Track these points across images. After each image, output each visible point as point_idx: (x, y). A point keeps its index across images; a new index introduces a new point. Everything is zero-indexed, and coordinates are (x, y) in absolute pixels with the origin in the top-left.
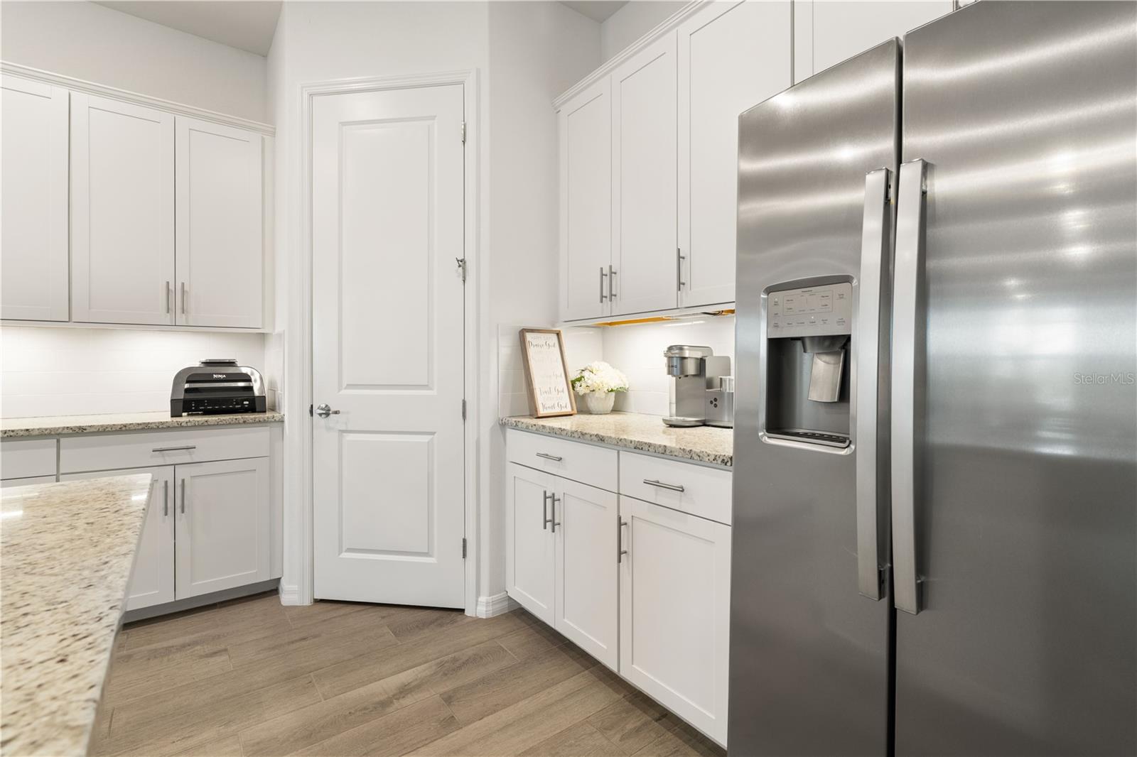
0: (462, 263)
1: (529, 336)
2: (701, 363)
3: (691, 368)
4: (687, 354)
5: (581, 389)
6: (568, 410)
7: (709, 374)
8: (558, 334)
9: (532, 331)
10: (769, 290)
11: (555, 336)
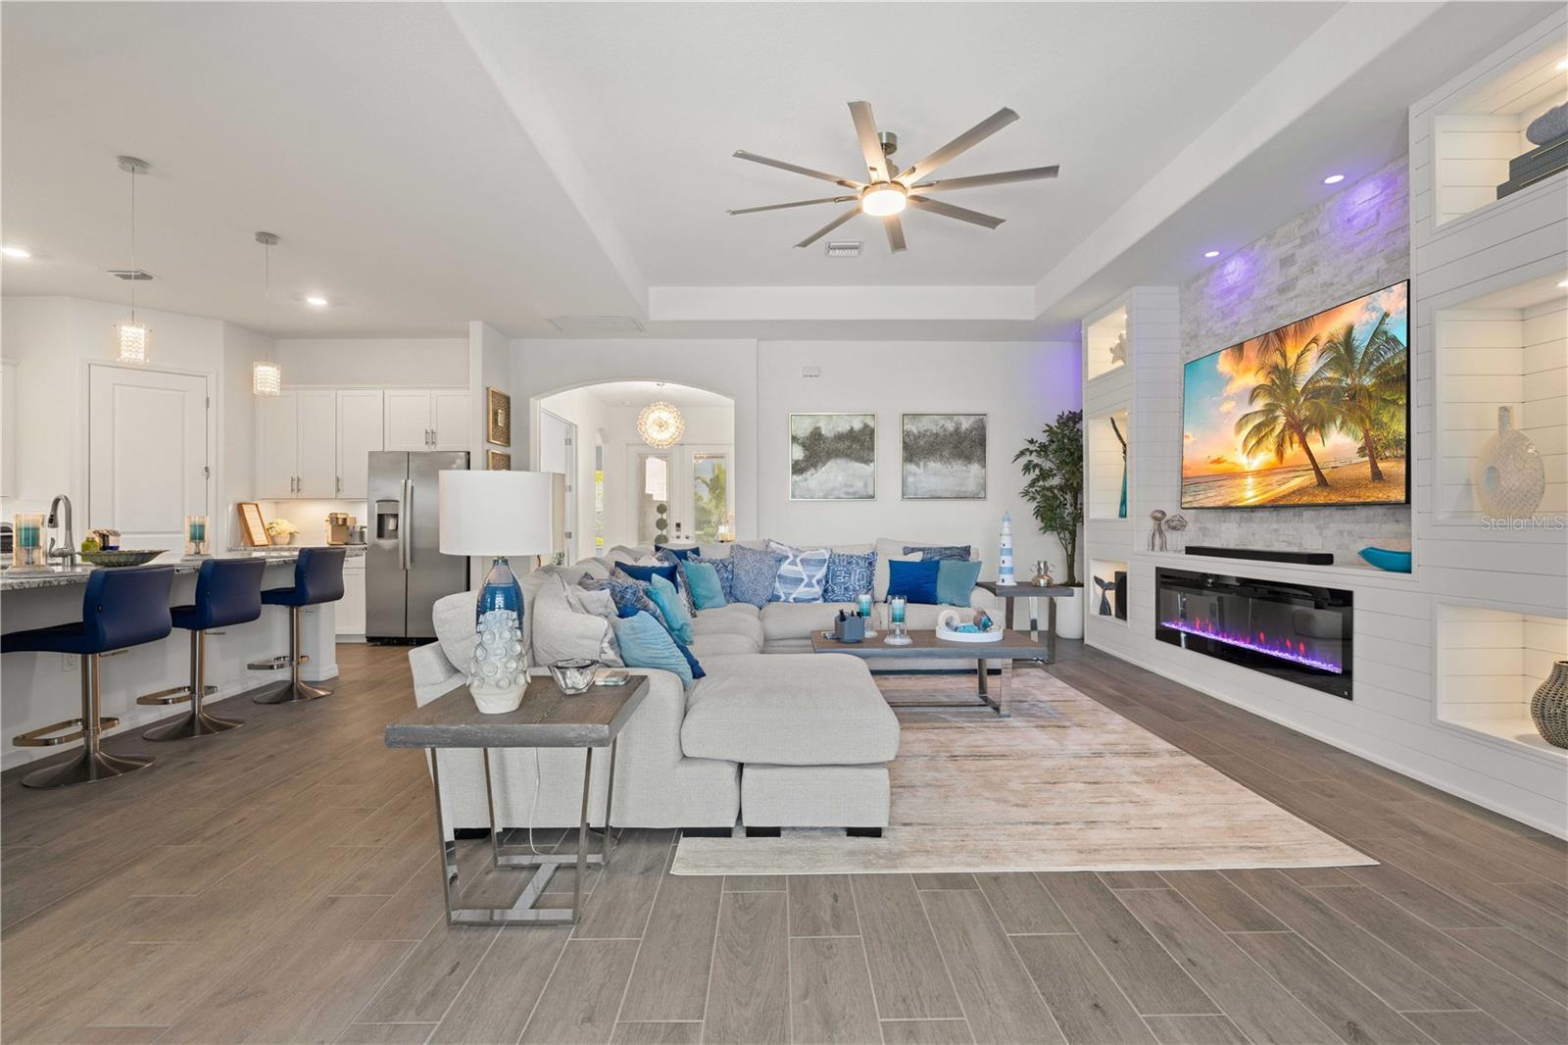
0: (207, 469)
1: (244, 506)
2: (345, 520)
3: (340, 522)
4: (339, 516)
5: (273, 534)
6: (266, 543)
7: (348, 524)
8: (257, 505)
9: (245, 504)
10: (378, 502)
11: (254, 506)
